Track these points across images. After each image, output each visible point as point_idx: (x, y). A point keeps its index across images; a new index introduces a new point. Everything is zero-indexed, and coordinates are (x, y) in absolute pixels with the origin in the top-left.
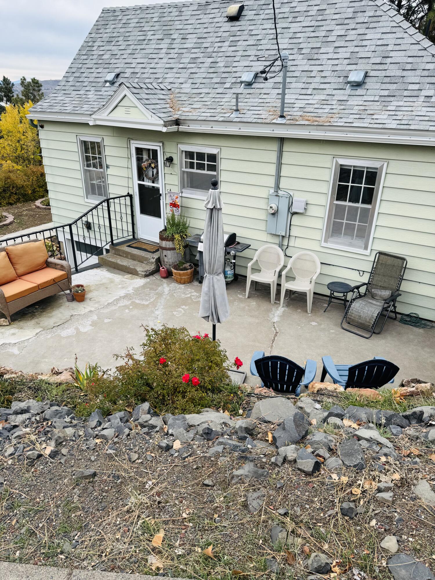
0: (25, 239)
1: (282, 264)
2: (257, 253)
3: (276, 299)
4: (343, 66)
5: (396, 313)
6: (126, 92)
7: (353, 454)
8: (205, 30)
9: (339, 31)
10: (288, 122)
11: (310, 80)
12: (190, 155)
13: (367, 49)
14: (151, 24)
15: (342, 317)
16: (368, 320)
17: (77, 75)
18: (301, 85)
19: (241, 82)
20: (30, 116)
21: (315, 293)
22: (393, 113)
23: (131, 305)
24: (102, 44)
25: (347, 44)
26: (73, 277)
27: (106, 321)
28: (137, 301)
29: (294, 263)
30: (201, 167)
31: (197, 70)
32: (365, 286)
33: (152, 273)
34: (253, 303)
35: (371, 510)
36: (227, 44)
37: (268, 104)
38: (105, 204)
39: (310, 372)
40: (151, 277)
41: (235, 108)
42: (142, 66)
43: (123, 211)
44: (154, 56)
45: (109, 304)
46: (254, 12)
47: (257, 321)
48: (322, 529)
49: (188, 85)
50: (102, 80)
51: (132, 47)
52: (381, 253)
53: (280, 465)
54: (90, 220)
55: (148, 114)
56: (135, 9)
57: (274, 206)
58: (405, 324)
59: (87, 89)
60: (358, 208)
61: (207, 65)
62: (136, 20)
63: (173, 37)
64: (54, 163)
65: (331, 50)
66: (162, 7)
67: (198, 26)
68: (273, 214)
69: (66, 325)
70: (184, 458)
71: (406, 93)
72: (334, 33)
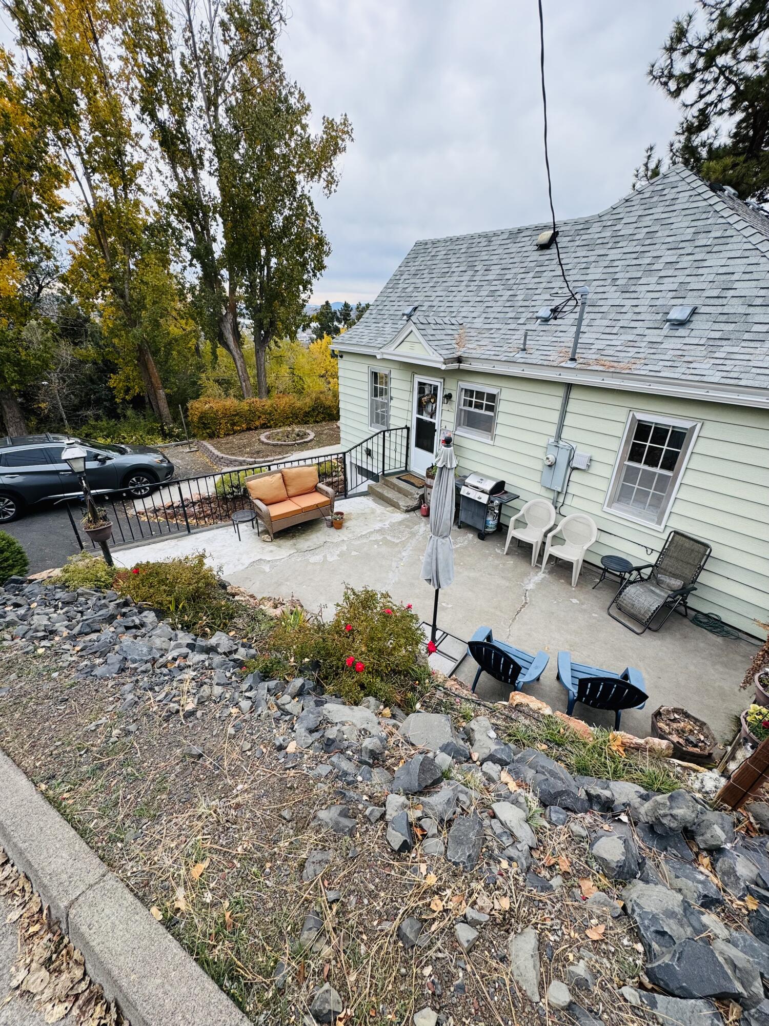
0: (302, 463)
1: (552, 523)
2: (527, 505)
3: (538, 562)
4: (665, 300)
5: (687, 607)
6: (413, 328)
7: (462, 844)
8: (511, 261)
9: (670, 257)
10: (579, 366)
11: (619, 317)
12: (469, 393)
13: (702, 279)
14: (458, 256)
15: (612, 600)
16: (642, 612)
17: (380, 307)
18: (606, 322)
19: (537, 318)
20: (332, 347)
21: (584, 561)
22: (721, 362)
23: (382, 540)
24: (408, 277)
25: (676, 273)
26: (336, 504)
27: (354, 553)
28: (389, 538)
29: (567, 524)
30: (478, 406)
31: (494, 304)
32: (651, 569)
33: (414, 509)
34: (510, 562)
35: (434, 949)
36: (531, 275)
37: (562, 344)
38: (381, 436)
39: (536, 668)
40: (412, 514)
41: (522, 346)
42: (441, 299)
43: (399, 441)
44: (453, 289)
45: (361, 536)
46: (569, 238)
47: (507, 584)
48: (363, 947)
49: (481, 320)
50: (401, 313)
51: (434, 280)
52: (676, 533)
53: (373, 821)
54: (370, 447)
55: (430, 350)
56: (445, 241)
57: (552, 458)
58: (698, 625)
59: (386, 321)
60: (655, 473)
61: (504, 298)
62: (444, 252)
63: (476, 269)
64: (349, 391)
65: (654, 280)
66: (472, 237)
67: (505, 256)
68: (550, 466)
69: (318, 550)
70: (286, 769)
71: (747, 336)
72: (662, 260)
